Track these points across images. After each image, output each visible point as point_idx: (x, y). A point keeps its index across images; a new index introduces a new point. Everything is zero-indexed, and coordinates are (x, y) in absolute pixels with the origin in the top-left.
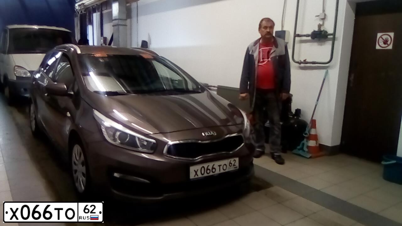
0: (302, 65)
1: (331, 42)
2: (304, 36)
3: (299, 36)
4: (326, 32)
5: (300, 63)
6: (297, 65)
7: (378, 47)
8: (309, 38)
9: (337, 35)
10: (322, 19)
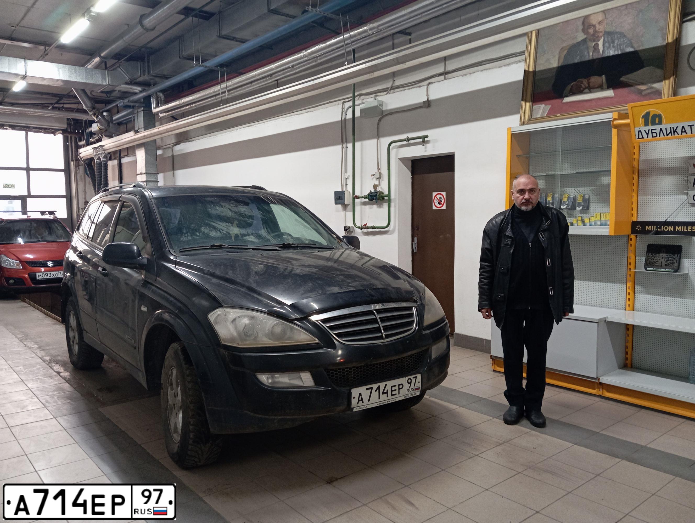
0: (365, 230)
1: (387, 203)
2: (362, 197)
3: (357, 197)
4: (383, 193)
5: (361, 228)
6: (359, 230)
7: (434, 208)
8: (367, 200)
9: (393, 196)
10: (378, 178)
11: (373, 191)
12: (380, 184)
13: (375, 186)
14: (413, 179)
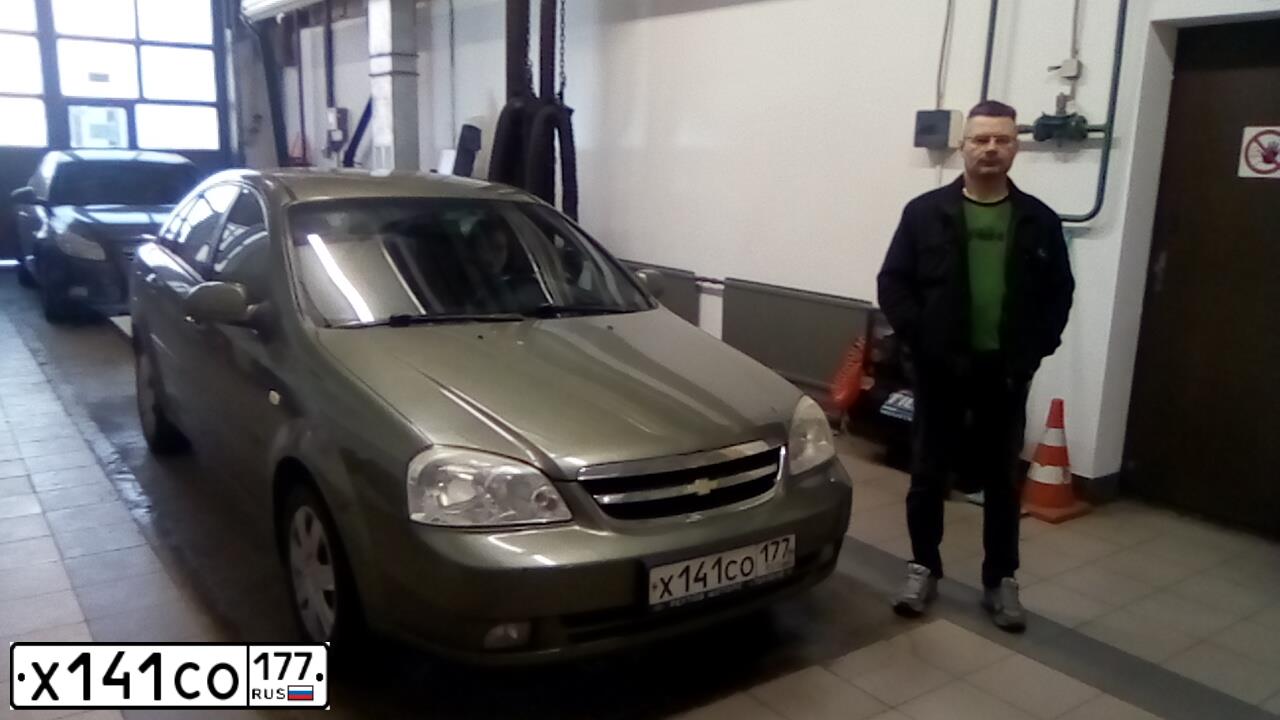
1: (1097, 153)
4: (1084, 120)
7: (1244, 172)
8: (1028, 137)
9: (1117, 132)
10: (1069, 78)
11: (1052, 111)
12: (1072, 96)
13: (1063, 101)
14: (1176, 85)
